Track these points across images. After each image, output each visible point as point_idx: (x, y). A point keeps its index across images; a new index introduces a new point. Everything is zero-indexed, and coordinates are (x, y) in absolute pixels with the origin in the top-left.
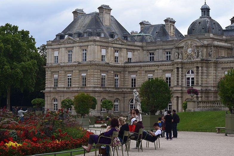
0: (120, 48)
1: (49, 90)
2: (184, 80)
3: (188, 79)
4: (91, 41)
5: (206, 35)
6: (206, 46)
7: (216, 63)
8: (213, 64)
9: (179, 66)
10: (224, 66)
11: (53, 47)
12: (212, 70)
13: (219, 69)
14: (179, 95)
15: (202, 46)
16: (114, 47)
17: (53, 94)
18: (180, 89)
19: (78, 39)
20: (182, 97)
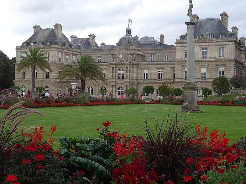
0: (69, 53)
1: (18, 80)
2: (117, 75)
3: (120, 74)
4: (53, 48)
5: (131, 47)
6: (132, 54)
7: (138, 65)
8: (136, 65)
9: (114, 66)
10: (143, 67)
11: (21, 50)
12: (135, 69)
13: (140, 69)
14: (114, 84)
15: (130, 54)
16: (66, 53)
17: (22, 83)
18: (115, 80)
19: (42, 46)
20: (115, 86)
